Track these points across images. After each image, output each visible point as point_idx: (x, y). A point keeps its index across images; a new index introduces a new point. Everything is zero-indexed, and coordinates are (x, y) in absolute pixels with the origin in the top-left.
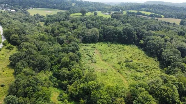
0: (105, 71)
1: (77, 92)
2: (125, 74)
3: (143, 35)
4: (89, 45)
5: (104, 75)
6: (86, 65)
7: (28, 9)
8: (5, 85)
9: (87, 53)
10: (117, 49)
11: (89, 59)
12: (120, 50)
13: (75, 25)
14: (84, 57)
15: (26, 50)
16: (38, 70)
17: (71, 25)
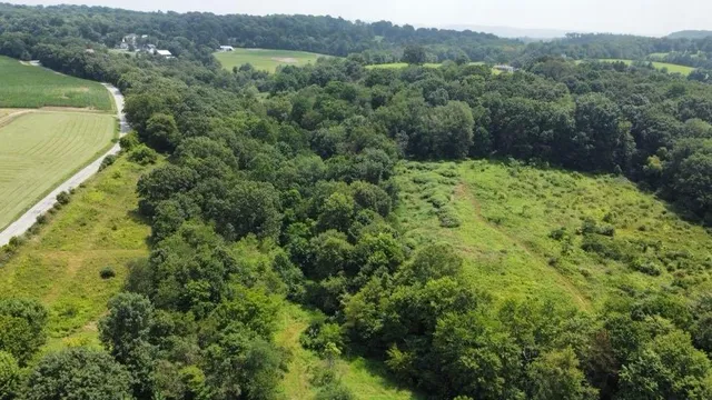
0: (494, 258)
1: (378, 322)
2: (582, 276)
3: (661, 136)
4: (432, 165)
5: (489, 270)
6: (417, 231)
7: (214, 51)
8: (115, 272)
9: (425, 193)
10: (545, 187)
11: (431, 213)
12: (557, 190)
13: (383, 93)
14: (412, 206)
15: (196, 161)
16: (235, 235)
17: (366, 93)
